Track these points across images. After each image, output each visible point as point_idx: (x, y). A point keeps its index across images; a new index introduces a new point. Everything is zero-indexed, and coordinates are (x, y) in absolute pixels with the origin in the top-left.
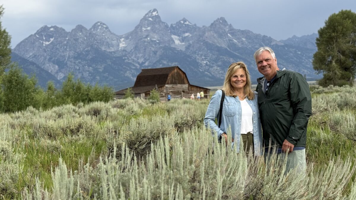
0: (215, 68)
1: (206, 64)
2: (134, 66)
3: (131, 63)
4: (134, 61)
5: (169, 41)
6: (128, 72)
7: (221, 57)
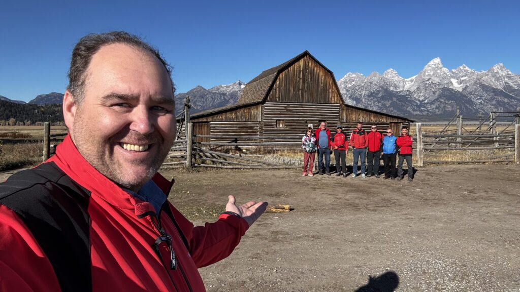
0: (489, 106)
1: (481, 103)
3: (413, 100)
5: (448, 83)
7: (496, 97)
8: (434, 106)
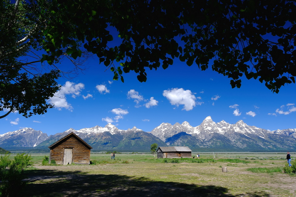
1: (234, 141)
2: (200, 141)
3: (199, 139)
4: (200, 138)
5: (216, 130)
6: (197, 143)
7: (241, 138)
8: (210, 143)
